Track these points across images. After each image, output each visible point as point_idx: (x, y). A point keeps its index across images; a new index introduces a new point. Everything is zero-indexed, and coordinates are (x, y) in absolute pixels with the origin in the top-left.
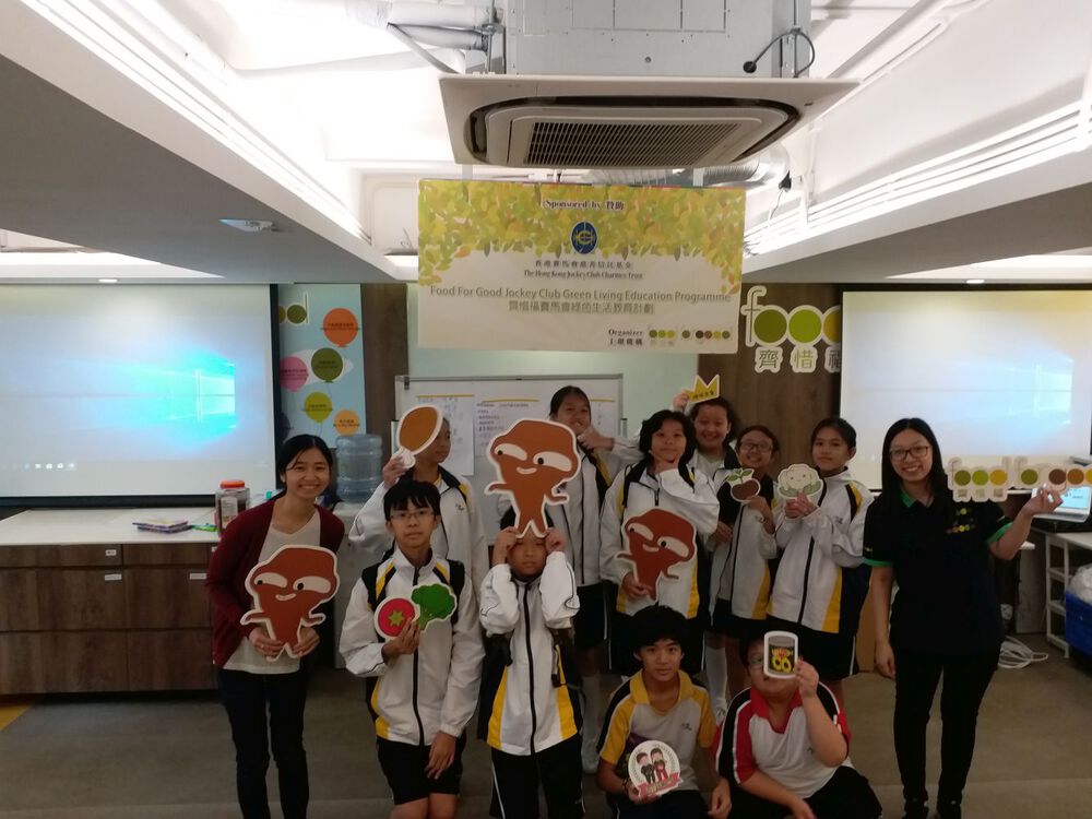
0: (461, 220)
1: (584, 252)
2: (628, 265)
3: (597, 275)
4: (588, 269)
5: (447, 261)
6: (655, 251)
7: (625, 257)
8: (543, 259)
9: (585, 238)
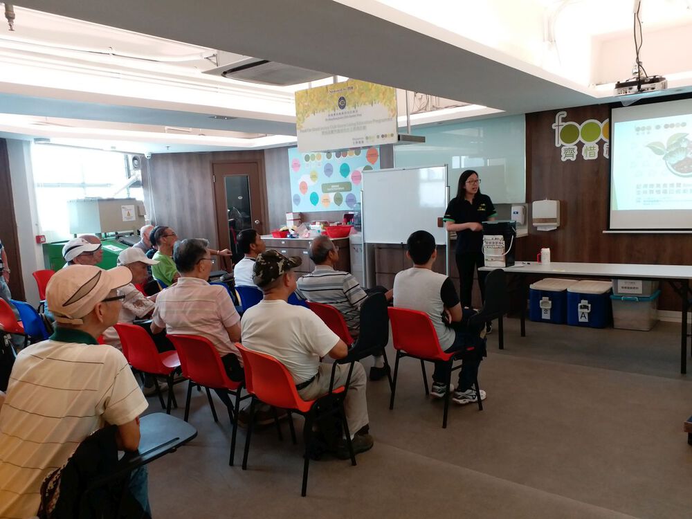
0: (306, 104)
1: (343, 108)
2: (357, 111)
3: (346, 117)
4: (343, 116)
5: (304, 119)
6: (365, 104)
7: (355, 108)
8: (330, 114)
9: (342, 103)
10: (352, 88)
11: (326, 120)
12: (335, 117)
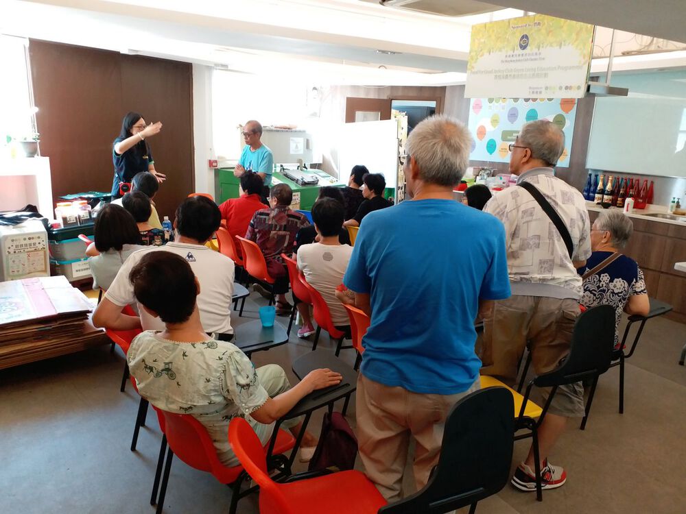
0: (482, 40)
1: (523, 49)
2: (540, 54)
3: (527, 60)
4: (524, 57)
5: (477, 59)
6: (551, 46)
7: (539, 49)
8: (508, 54)
9: (525, 42)
10: (539, 24)
11: (502, 61)
12: (514, 59)
